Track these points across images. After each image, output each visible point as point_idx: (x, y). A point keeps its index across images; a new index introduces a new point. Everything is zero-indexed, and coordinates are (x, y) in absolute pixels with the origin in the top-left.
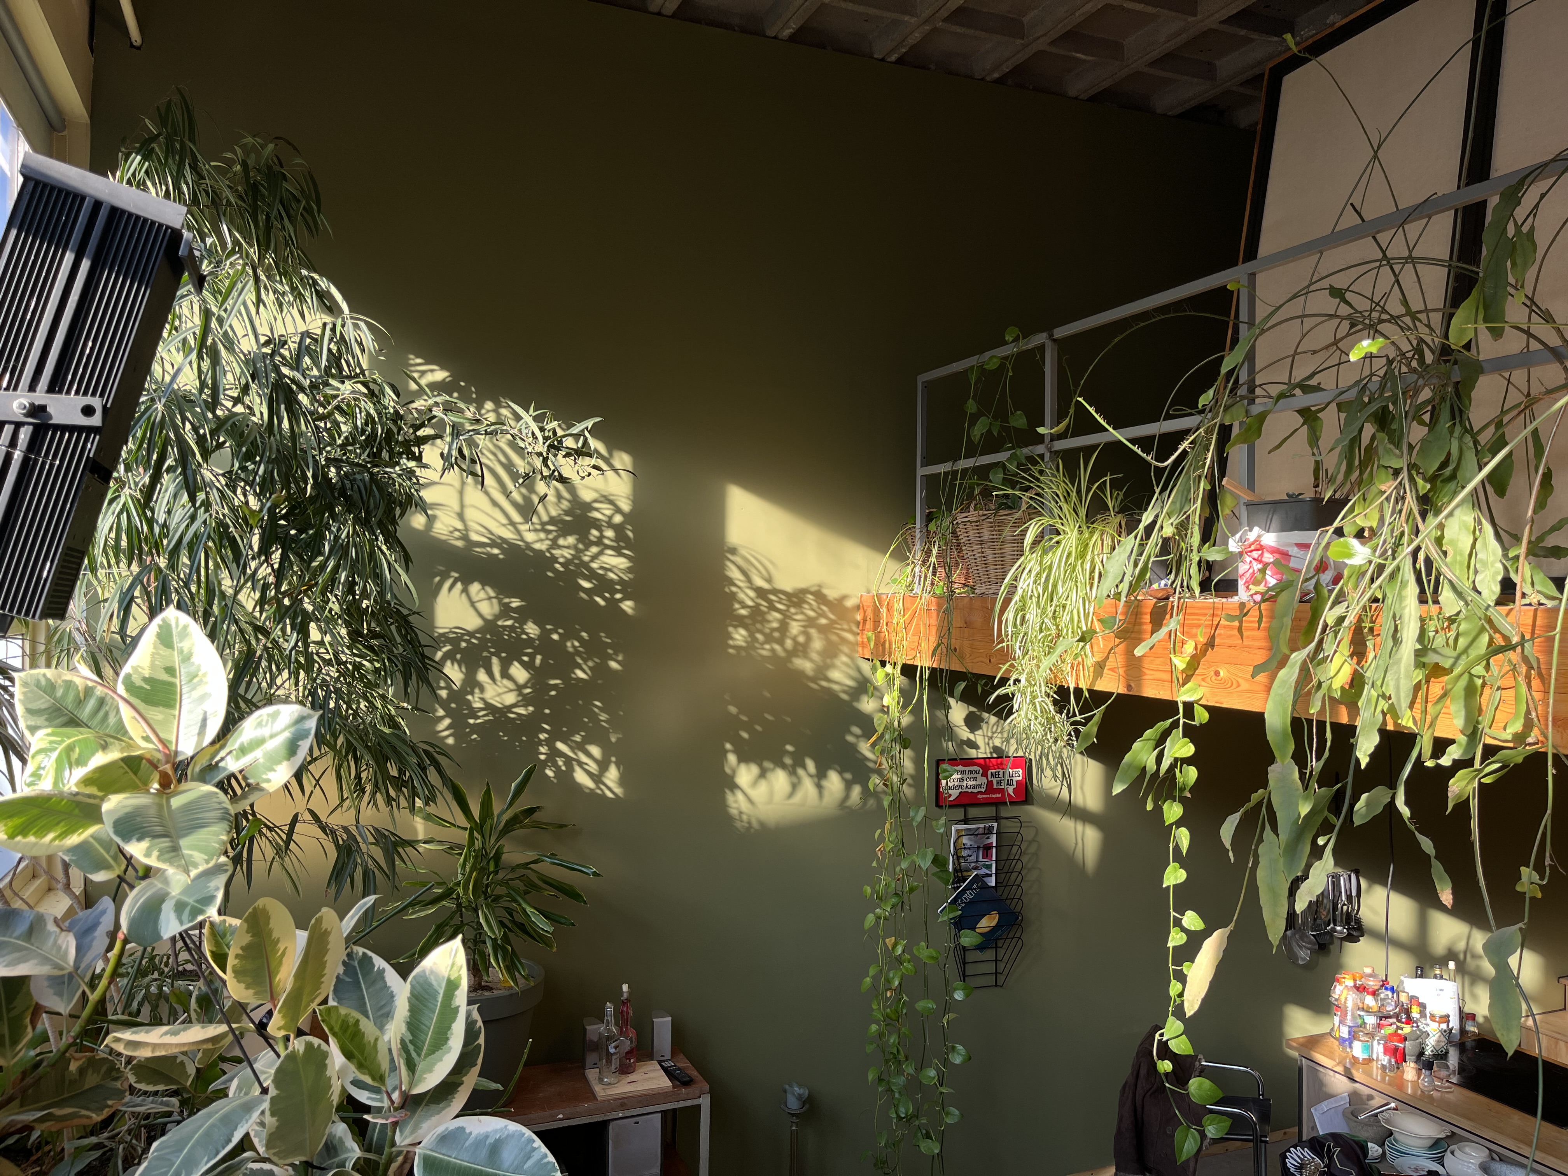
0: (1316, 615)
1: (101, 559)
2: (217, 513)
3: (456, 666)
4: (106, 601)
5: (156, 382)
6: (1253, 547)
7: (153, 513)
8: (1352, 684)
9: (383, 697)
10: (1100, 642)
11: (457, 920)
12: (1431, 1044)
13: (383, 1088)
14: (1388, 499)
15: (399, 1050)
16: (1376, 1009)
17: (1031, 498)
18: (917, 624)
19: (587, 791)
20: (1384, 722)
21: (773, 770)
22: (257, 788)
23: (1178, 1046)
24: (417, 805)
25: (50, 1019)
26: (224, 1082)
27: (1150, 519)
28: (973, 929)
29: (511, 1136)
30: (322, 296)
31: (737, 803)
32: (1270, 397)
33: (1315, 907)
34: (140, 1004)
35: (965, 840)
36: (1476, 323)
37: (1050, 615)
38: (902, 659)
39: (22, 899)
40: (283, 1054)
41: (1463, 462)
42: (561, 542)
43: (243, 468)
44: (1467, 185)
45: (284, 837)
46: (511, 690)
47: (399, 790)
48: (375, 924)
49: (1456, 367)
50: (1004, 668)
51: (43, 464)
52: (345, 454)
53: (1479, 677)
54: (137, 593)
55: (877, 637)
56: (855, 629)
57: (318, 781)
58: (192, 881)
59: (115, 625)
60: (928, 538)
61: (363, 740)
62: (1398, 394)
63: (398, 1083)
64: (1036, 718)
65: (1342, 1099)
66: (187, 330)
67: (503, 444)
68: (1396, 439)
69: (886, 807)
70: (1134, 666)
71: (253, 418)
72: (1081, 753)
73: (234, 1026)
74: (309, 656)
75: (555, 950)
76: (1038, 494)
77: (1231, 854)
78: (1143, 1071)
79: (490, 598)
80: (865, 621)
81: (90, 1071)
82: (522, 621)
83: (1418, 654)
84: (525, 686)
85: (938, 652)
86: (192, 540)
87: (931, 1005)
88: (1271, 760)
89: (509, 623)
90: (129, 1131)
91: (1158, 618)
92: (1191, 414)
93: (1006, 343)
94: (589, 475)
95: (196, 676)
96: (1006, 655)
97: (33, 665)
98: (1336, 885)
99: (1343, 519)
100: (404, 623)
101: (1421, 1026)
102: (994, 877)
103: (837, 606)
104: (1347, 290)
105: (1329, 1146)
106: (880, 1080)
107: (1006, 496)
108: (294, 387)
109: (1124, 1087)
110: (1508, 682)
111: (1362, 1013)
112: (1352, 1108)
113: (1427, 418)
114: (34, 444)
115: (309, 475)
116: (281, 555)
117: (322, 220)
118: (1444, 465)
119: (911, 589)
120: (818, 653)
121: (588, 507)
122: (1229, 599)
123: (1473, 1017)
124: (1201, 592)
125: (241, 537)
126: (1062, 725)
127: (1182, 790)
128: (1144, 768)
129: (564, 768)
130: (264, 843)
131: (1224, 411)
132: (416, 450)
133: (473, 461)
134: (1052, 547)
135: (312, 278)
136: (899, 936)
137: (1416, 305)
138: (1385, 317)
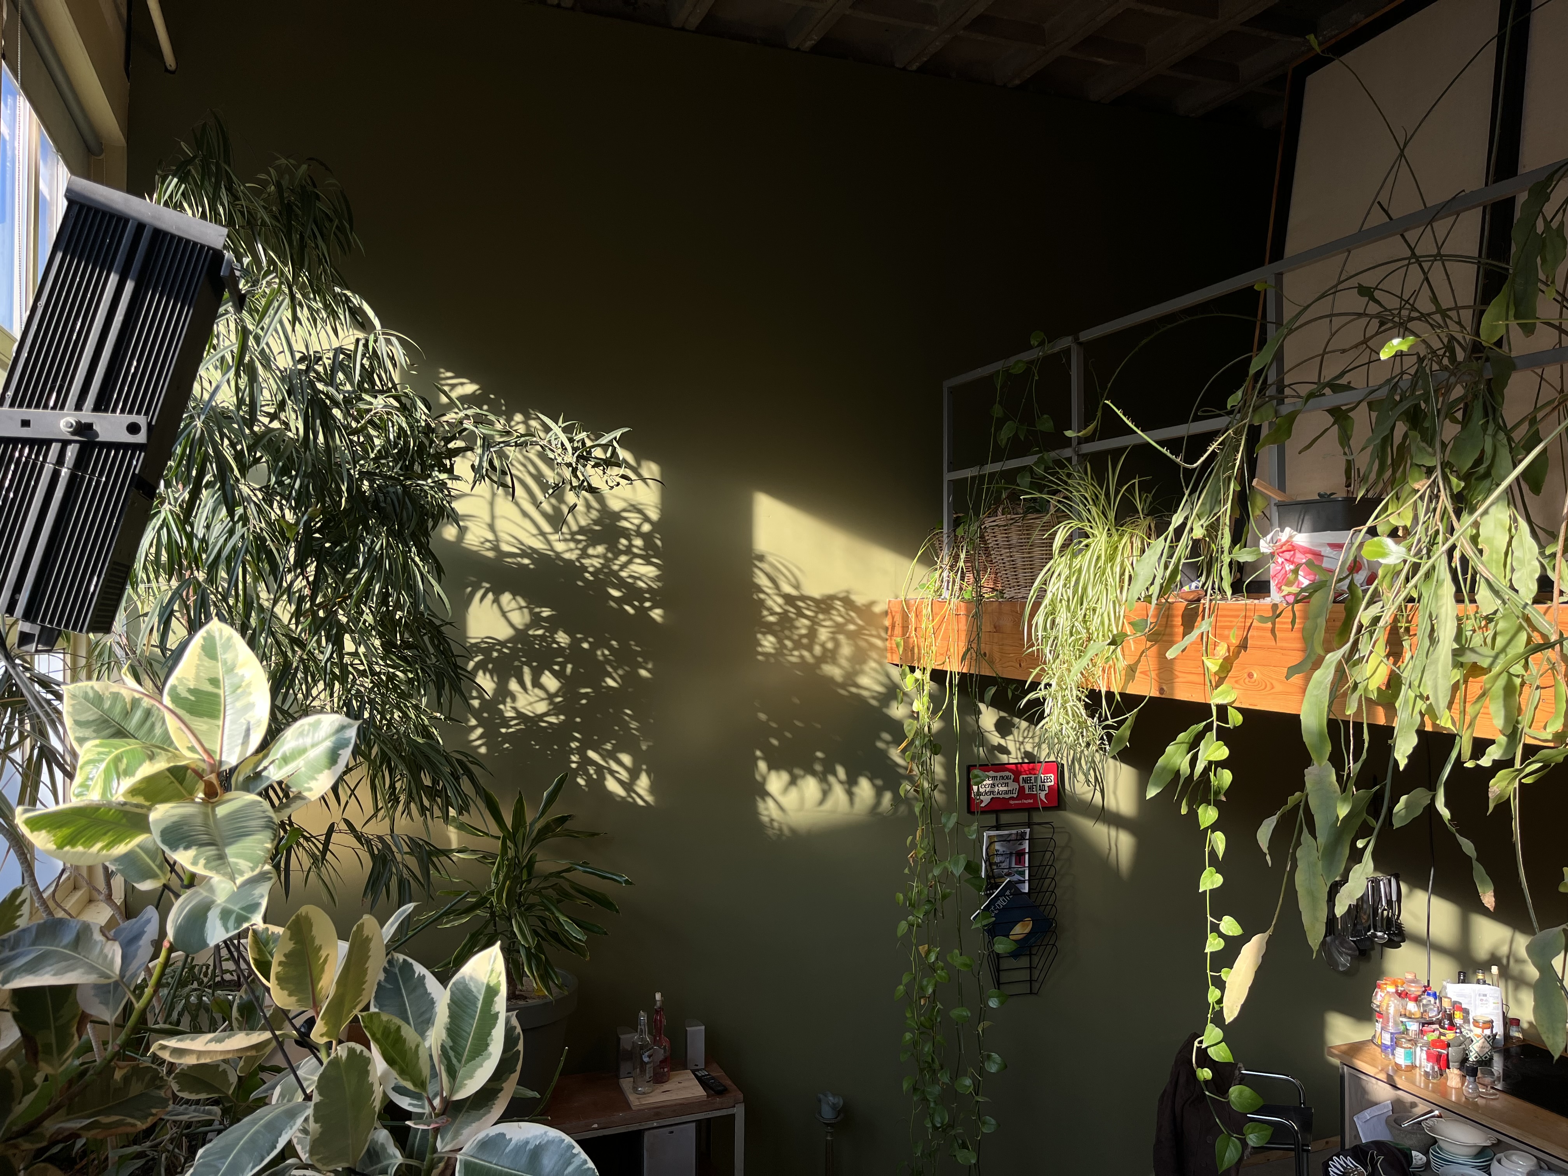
0: (1351, 614)
1: (142, 575)
2: (255, 527)
3: (488, 676)
4: (146, 615)
5: (195, 399)
6: (1284, 548)
7: (192, 528)
8: (1388, 685)
9: (416, 707)
10: (1131, 644)
11: (490, 929)
12: (1475, 1051)
13: (425, 1094)
14: (1422, 498)
15: (439, 1056)
16: (1418, 1015)
17: (1059, 502)
18: (946, 629)
19: (618, 799)
20: (1423, 723)
21: (803, 777)
22: (299, 796)
23: (1218, 1054)
24: (451, 814)
25: (93, 1029)
26: (266, 1091)
27: (1181, 521)
28: (1007, 936)
29: (550, 1142)
30: (356, 314)
31: (768, 810)
32: (1299, 397)
33: (1355, 911)
34: (180, 1014)
35: (997, 846)
36: (1507, 319)
37: (1081, 619)
38: (931, 664)
39: (65, 910)
40: (325, 1061)
41: (1497, 459)
42: (591, 551)
43: (280, 483)
44: (1495, 182)
45: (321, 847)
46: (543, 699)
47: (432, 800)
48: (410, 933)
49: (1488, 364)
50: (1035, 672)
51: (90, 480)
52: (378, 467)
53: (1518, 676)
54: (176, 607)
55: (906, 642)
56: (883, 634)
57: (353, 791)
58: (238, 888)
59: (156, 638)
60: (955, 543)
61: (397, 750)
62: (1429, 392)
63: (438, 1089)
64: (1068, 723)
65: (1386, 1106)
66: (225, 348)
67: (532, 456)
68: (1429, 437)
69: (918, 814)
70: (1166, 669)
71: (289, 434)
72: (1114, 757)
73: (277, 1033)
74: (343, 667)
75: (588, 958)
76: (1065, 498)
77: (1268, 857)
78: (1182, 1080)
79: (521, 608)
80: (893, 626)
81: (134, 1079)
82: (553, 630)
83: (1456, 653)
84: (556, 695)
85: (968, 656)
86: (230, 553)
87: (966, 1013)
88: (1308, 762)
89: (540, 632)
90: (172, 1140)
91: (1190, 620)
92: (1220, 415)
93: (1031, 347)
94: (618, 484)
95: (239, 687)
96: (1036, 659)
97: (75, 679)
98: (1376, 889)
99: (1376, 518)
100: (437, 634)
101: (1465, 1032)
102: (1027, 884)
103: (865, 611)
104: (1376, 288)
105: (1372, 1154)
106: (915, 1089)
107: (1034, 500)
108: (328, 402)
109: (1163, 1096)
110: (1548, 681)
111: (1404, 1020)
112: (1396, 1115)
113: (1459, 415)
114: (81, 462)
115: (344, 488)
116: (316, 567)
117: (354, 238)
118: (1478, 462)
119: (939, 594)
120: (848, 659)
121: (617, 516)
122: (1262, 601)
123: (1516, 1022)
124: (1233, 594)
125: (278, 550)
126: (1094, 729)
127: (1217, 793)
128: (1178, 773)
129: (595, 776)
130: (301, 852)
131: (1254, 411)
132: (448, 462)
133: (504, 473)
134: (1081, 551)
135: (345, 295)
136: (932, 943)
137: (1446, 302)
138: (1415, 314)
